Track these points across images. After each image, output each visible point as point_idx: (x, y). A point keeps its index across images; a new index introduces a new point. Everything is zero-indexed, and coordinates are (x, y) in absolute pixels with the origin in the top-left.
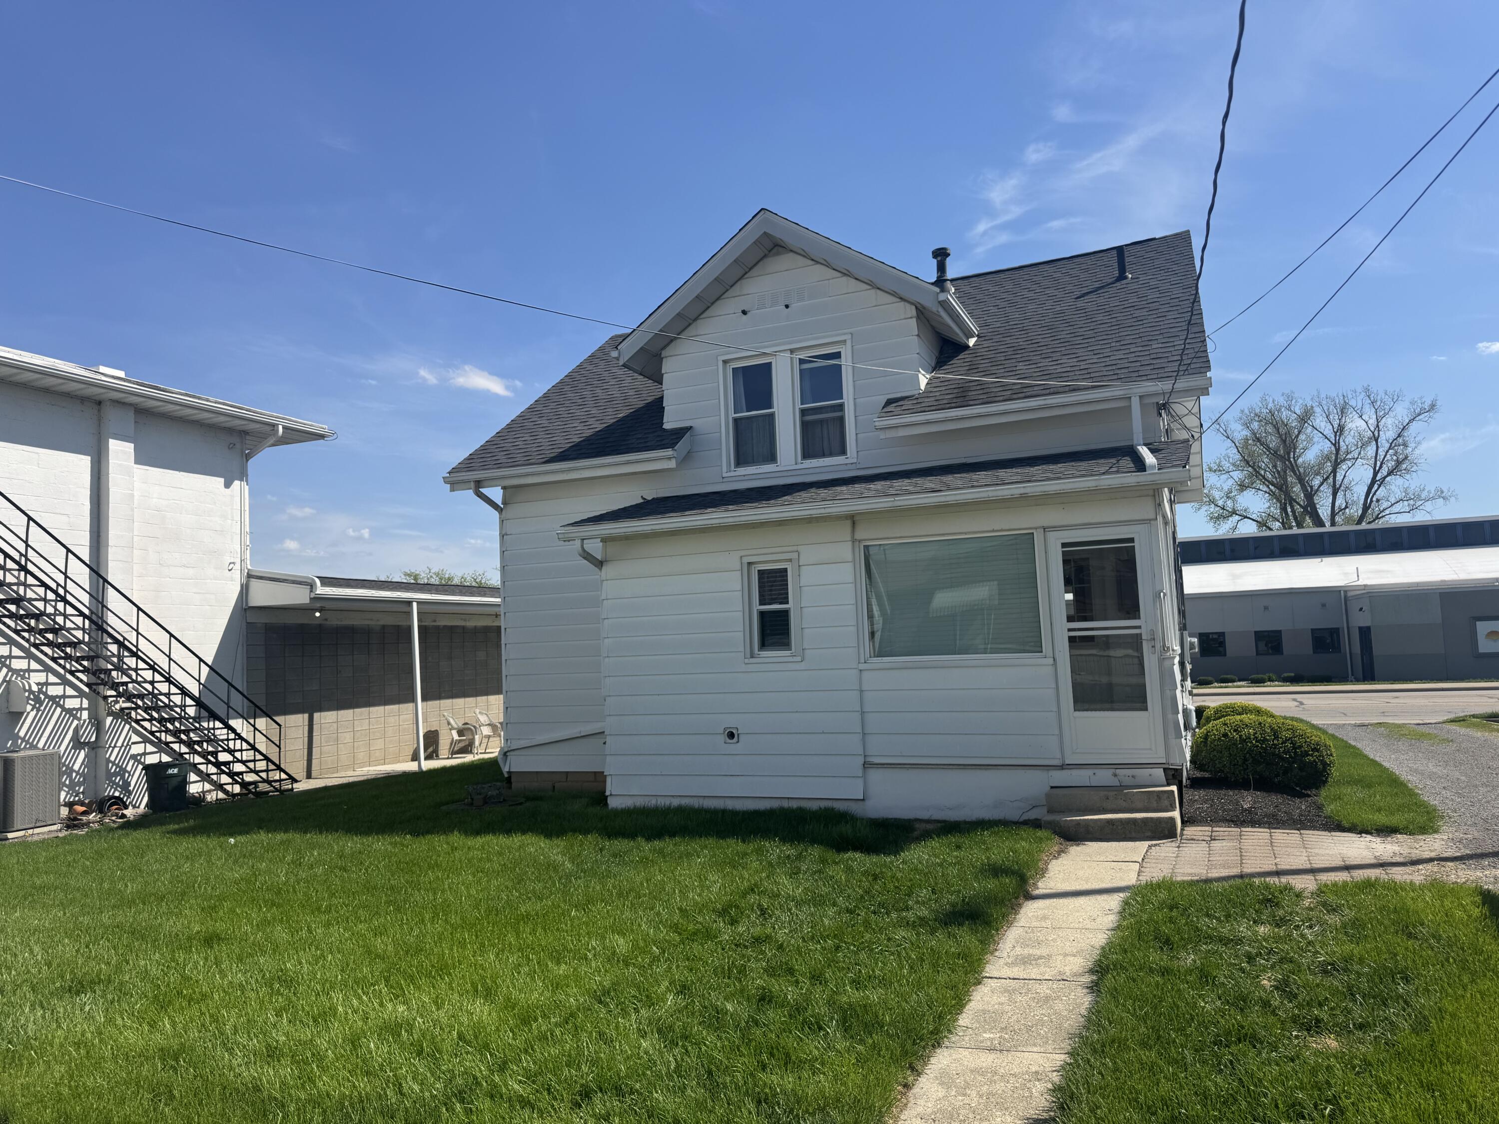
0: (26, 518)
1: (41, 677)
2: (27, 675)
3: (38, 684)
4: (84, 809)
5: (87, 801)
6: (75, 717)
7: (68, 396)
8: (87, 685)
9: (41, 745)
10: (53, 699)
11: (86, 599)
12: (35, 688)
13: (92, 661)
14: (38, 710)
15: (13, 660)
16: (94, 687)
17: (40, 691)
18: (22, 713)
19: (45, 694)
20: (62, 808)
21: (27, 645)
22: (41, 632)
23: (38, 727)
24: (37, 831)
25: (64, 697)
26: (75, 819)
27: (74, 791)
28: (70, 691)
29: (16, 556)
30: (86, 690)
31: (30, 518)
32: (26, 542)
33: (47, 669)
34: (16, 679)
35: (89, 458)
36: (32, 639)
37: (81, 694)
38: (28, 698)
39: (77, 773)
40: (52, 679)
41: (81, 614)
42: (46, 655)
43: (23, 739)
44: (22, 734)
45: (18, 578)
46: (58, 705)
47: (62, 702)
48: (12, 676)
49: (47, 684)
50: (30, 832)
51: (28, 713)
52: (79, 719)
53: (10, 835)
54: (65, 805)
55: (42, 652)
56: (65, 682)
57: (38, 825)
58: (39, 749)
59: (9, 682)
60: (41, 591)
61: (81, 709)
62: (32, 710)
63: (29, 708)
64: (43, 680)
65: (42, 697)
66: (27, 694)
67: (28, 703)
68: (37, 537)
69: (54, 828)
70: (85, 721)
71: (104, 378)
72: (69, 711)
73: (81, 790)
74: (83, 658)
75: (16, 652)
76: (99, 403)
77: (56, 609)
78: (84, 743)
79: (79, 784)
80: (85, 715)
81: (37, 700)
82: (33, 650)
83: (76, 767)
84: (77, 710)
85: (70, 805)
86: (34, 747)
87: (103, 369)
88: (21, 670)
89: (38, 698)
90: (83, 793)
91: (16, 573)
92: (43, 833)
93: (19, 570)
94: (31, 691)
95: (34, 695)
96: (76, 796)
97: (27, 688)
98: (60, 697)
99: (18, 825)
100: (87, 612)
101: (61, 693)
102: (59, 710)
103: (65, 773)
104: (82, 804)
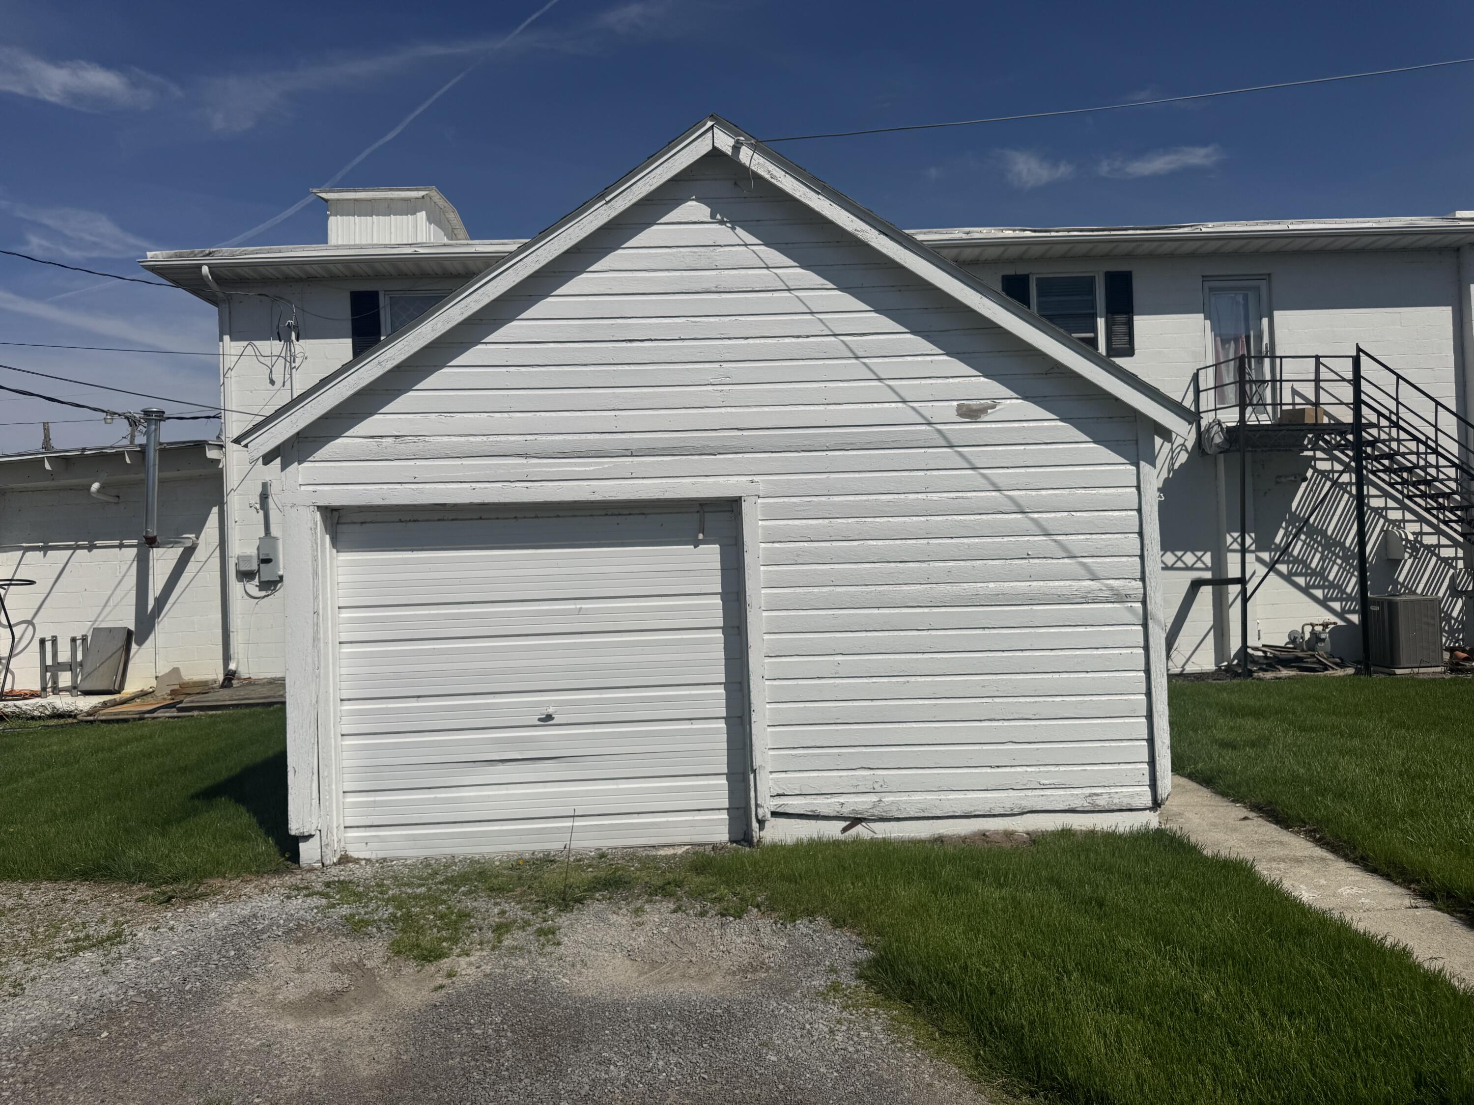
0: (1395, 377)
1: (1416, 527)
2: (1402, 525)
3: (1413, 533)
4: (1465, 655)
5: (1467, 648)
6: (1451, 566)
7: (1427, 250)
8: (1461, 535)
9: (1419, 591)
10: (1428, 547)
11: (1454, 448)
12: (1411, 537)
13: (1467, 511)
14: (1415, 558)
15: (1389, 511)
16: (1469, 537)
17: (1416, 540)
18: (1401, 561)
19: (1421, 543)
20: (1444, 653)
21: (1400, 497)
22: (1415, 485)
23: (1416, 573)
24: (1422, 670)
25: (1439, 546)
26: (1458, 664)
27: (1454, 637)
28: (1444, 541)
29: (1387, 413)
30: (1461, 539)
31: (1399, 377)
32: (1397, 400)
33: (1421, 520)
34: (1393, 528)
35: (1450, 308)
36: (1405, 491)
37: (1455, 544)
38: (1406, 547)
39: (1456, 620)
40: (1426, 529)
41: (1454, 465)
42: (1419, 505)
43: (1402, 585)
44: (1401, 579)
45: (1389, 434)
46: (1433, 554)
47: (1437, 551)
48: (1389, 526)
49: (1421, 533)
50: (1416, 670)
51: (1406, 561)
52: (1455, 568)
53: (1398, 671)
54: (1447, 649)
55: (1415, 503)
56: (1439, 532)
57: (1422, 665)
58: (1417, 594)
59: (1386, 532)
60: (1413, 445)
61: (1456, 558)
62: (1410, 558)
63: (1407, 556)
64: (1418, 530)
65: (1418, 545)
66: (1404, 543)
67: (1406, 551)
68: (1407, 394)
69: (1439, 669)
70: (1461, 570)
71: (1462, 223)
72: (1445, 560)
73: (1461, 637)
74: (1457, 508)
75: (1391, 503)
76: (1458, 250)
77: (1426, 462)
78: (1461, 591)
79: (1459, 631)
80: (1461, 564)
81: (1415, 549)
82: (1406, 501)
83: (1455, 614)
84: (1452, 559)
85: (1452, 650)
86: (1414, 593)
87: (1459, 214)
88: (1396, 520)
89: (1416, 546)
90: (1462, 640)
91: (1387, 430)
92: (1428, 674)
93: (1390, 427)
94: (1407, 539)
95: (1411, 544)
96: (1455, 643)
97: (1404, 537)
98: (1435, 546)
99: (1404, 661)
100: (1457, 461)
101: (1435, 542)
102: (1434, 559)
103: (1444, 619)
104: (1464, 651)
